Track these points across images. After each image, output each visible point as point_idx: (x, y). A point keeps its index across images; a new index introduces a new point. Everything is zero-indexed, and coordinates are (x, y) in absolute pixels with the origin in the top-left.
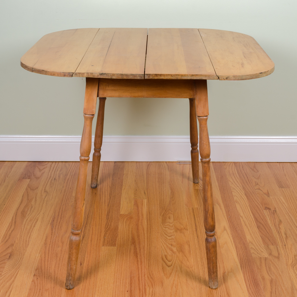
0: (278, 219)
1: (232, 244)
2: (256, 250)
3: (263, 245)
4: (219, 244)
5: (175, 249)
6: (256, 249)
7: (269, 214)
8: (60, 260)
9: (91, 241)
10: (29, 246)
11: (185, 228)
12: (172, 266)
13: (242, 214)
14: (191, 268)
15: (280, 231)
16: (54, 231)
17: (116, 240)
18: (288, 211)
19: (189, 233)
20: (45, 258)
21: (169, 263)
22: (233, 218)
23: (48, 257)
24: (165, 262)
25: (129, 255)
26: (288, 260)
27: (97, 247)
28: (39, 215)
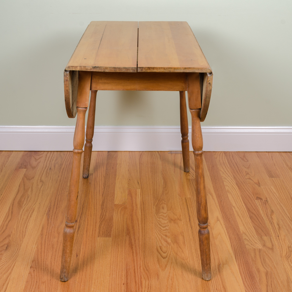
0: (270, 209)
1: (226, 235)
2: (250, 242)
3: (257, 236)
4: (213, 235)
5: (169, 240)
6: (250, 240)
7: (261, 205)
8: (56, 252)
9: (87, 232)
10: (25, 237)
11: (178, 219)
12: (167, 258)
13: (234, 205)
14: (186, 259)
15: (273, 222)
16: (50, 221)
17: (111, 231)
18: (279, 201)
19: (183, 223)
20: (41, 249)
21: (164, 255)
22: (225, 208)
23: (45, 248)
24: (160, 254)
25: (124, 246)
26: (282, 251)
27: (92, 238)
28: (35, 205)
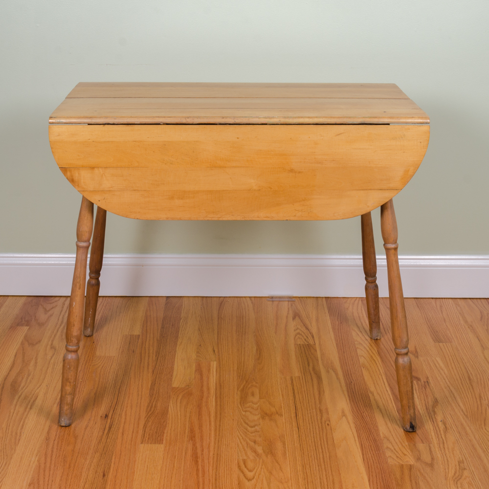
0: (432, 397)
1: (355, 440)
2: (395, 452)
3: (407, 444)
4: (333, 441)
5: (260, 449)
6: (395, 449)
7: (417, 389)
9: (123, 434)
10: (20, 443)
11: (277, 413)
12: (255, 480)
13: (372, 389)
14: (286, 482)
17: (164, 433)
19: (284, 421)
20: (45, 463)
21: (250, 475)
22: (357, 395)
23: (51, 463)
24: (242, 472)
25: (183, 460)
27: (131, 445)
28: (40, 388)
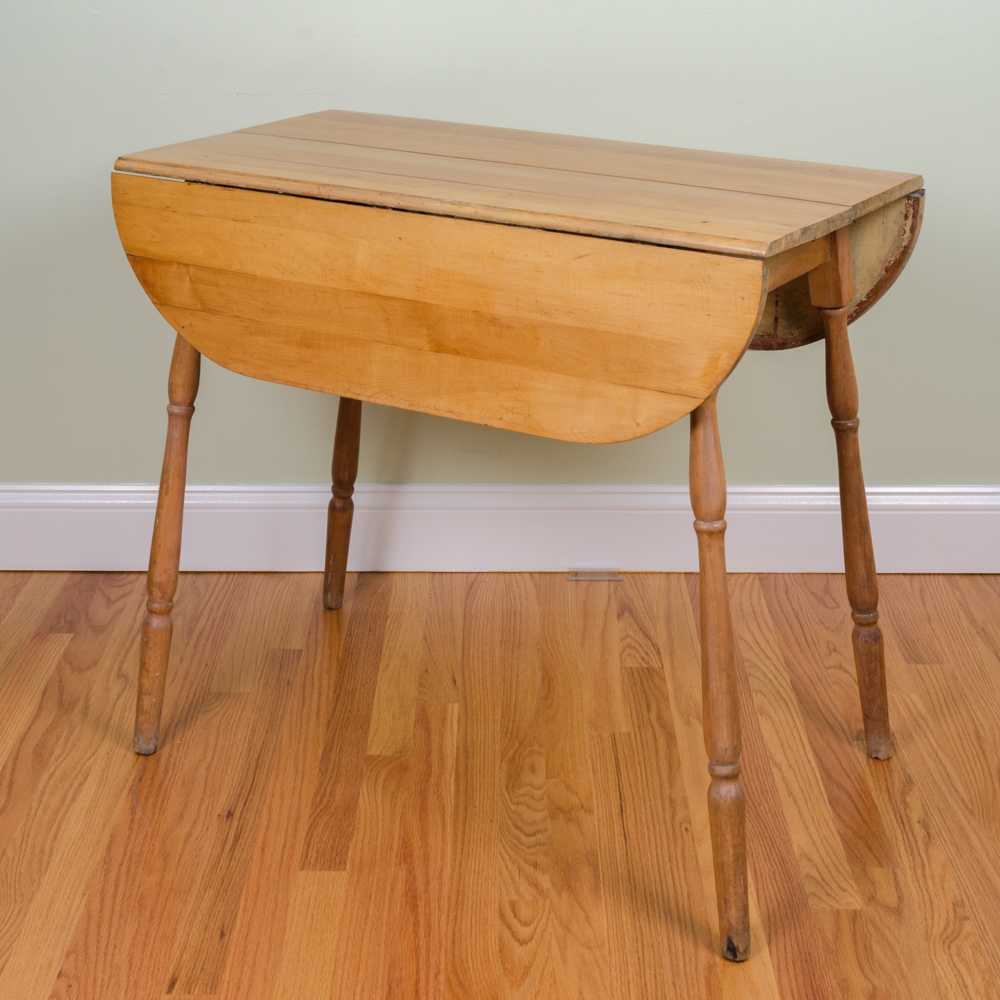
0: (901, 773)
2: (824, 885)
3: (848, 867)
5: (544, 881)
6: (823, 879)
9: (263, 851)
10: (50, 869)
11: (582, 807)
12: (534, 942)
13: (779, 757)
14: (599, 947)
15: (907, 816)
16: (139, 812)
17: (348, 848)
18: (935, 745)
19: (595, 823)
20: (101, 911)
21: (524, 932)
22: (748, 767)
23: (113, 909)
24: (509, 927)
25: (387, 902)
26: (933, 918)
27: (280, 872)
28: (93, 758)
